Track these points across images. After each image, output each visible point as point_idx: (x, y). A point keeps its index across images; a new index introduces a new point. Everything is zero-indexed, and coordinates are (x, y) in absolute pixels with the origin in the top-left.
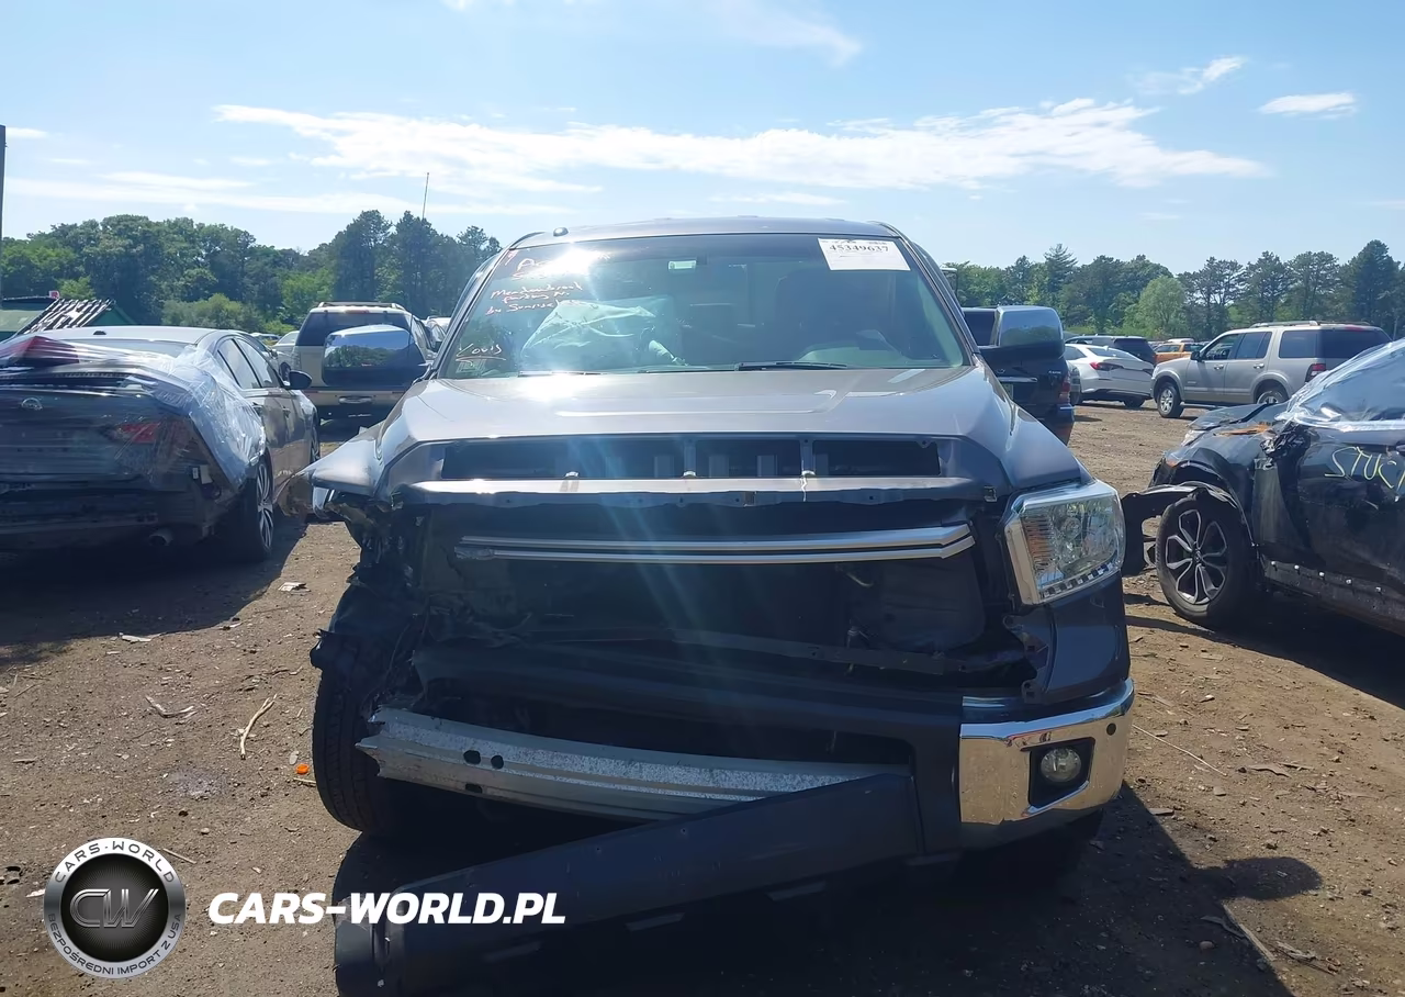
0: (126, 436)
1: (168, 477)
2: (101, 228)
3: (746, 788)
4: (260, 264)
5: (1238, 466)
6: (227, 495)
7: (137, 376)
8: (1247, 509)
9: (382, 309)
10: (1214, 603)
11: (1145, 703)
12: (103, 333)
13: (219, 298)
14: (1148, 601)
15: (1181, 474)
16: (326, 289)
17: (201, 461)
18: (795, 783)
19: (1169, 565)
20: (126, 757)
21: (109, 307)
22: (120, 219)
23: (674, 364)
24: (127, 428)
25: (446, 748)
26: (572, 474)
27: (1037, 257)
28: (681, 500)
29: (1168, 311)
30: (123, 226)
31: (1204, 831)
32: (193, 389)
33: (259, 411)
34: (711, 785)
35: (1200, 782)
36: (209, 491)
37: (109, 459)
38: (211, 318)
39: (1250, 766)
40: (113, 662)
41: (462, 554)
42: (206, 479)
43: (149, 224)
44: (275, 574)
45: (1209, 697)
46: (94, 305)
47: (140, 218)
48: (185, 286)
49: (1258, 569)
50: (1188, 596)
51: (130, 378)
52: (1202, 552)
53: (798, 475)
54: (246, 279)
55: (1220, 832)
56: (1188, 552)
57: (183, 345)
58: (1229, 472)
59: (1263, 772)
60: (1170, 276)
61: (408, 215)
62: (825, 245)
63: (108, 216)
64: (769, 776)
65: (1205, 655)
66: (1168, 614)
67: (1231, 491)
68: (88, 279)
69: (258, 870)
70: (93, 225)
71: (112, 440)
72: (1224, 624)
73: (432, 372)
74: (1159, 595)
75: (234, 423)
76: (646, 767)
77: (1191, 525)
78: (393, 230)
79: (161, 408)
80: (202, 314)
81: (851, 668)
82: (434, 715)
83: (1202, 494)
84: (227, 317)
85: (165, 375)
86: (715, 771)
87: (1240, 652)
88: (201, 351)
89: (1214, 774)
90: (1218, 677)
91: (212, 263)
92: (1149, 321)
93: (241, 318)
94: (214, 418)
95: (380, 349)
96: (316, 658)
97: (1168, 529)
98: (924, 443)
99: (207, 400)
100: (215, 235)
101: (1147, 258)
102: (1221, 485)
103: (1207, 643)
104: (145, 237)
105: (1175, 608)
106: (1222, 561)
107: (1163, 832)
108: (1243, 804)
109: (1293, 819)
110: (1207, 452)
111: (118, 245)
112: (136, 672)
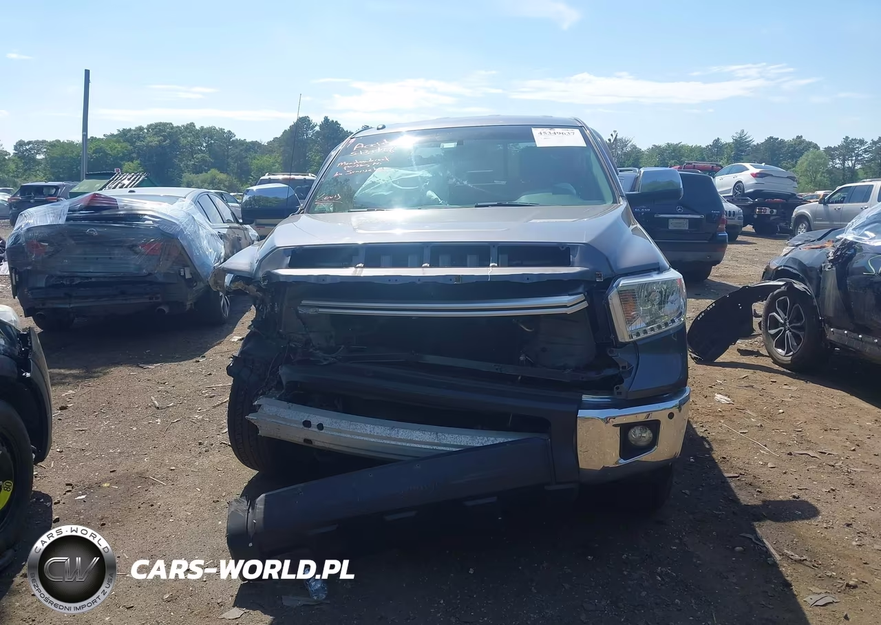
0: (143, 250)
1: (166, 275)
2: (146, 131)
3: (455, 443)
4: (238, 150)
5: (812, 268)
6: (201, 285)
7: (149, 216)
8: (817, 296)
9: (289, 177)
10: (795, 355)
11: (739, 414)
12: (133, 192)
13: (214, 171)
14: (757, 354)
15: (778, 274)
16: (277, 165)
17: (185, 266)
18: (484, 442)
19: (770, 331)
20: (135, 429)
21: (146, 177)
22: (157, 125)
23: (441, 204)
24: (143, 245)
25: (293, 418)
26: (360, 265)
27: (727, 139)
28: (419, 280)
29: (816, 172)
30: (159, 129)
31: (755, 487)
32: (181, 223)
33: (222, 236)
34: (436, 441)
35: (761, 460)
36: (190, 283)
37: (134, 264)
38: (209, 184)
39: (796, 451)
40: (133, 378)
41: (301, 311)
42: (188, 276)
43: (172, 128)
44: (231, 332)
45: (781, 411)
46: (137, 176)
47: (168, 124)
48: (194, 164)
49: (822, 334)
50: (780, 350)
51: (146, 217)
52: (790, 323)
53: (488, 266)
54: (229, 160)
55: (765, 488)
56: (781, 323)
57: (177, 198)
58: (806, 272)
59: (803, 456)
60: (818, 148)
61: (326, 119)
62: (535, 132)
63: (149, 124)
64: (469, 437)
65: (785, 387)
66: (768, 362)
67: (808, 284)
68: (139, 162)
69: (199, 490)
70: (141, 129)
71: (136, 253)
72: (802, 369)
73: (301, 210)
74: (764, 352)
75: (205, 243)
76: (401, 431)
77: (783, 306)
78: (317, 128)
79: (163, 234)
80: (204, 182)
81: (520, 378)
82: (289, 401)
83: (790, 286)
84: (219, 183)
85: (165, 215)
86: (439, 434)
87: (810, 386)
88: (188, 201)
89: (771, 455)
90: (790, 400)
91: (210, 151)
92: (803, 180)
93: (227, 183)
94: (193, 240)
95: (276, 198)
96: (230, 371)
97: (769, 309)
98: (563, 247)
99: (189, 230)
100: (209, 133)
101: (803, 138)
102: (802, 281)
103: (790, 380)
104: (170, 135)
105: (773, 358)
106: (801, 328)
107: (729, 487)
108: (785, 473)
109: (815, 483)
110: (794, 260)
111: (155, 141)
112: (144, 384)
